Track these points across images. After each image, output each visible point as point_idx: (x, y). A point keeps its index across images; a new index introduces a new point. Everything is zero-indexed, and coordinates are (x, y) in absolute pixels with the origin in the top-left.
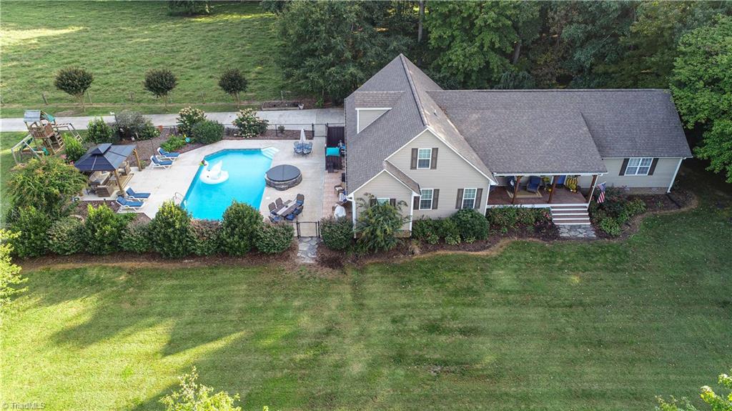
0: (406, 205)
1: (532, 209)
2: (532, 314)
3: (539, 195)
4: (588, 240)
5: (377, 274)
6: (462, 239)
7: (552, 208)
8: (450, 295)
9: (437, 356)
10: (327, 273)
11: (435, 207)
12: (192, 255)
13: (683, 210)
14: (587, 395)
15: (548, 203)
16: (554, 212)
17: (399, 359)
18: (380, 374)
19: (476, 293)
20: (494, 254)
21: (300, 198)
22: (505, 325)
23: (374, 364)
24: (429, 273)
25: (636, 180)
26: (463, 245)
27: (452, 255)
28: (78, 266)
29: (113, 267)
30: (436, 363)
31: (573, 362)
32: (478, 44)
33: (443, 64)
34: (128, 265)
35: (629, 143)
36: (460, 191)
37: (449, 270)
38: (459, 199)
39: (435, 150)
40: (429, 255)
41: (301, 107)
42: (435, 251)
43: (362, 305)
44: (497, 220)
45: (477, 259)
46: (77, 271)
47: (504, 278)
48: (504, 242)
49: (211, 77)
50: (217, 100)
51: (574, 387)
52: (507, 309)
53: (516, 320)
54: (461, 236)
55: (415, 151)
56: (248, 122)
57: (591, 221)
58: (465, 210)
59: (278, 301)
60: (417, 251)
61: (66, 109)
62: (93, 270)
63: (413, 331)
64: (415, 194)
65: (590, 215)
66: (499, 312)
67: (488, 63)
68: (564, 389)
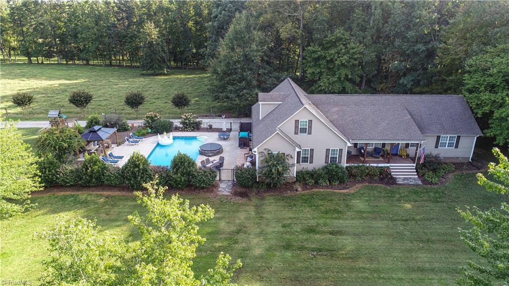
0: (291, 157)
1: (377, 167)
2: (379, 224)
3: (381, 159)
4: (417, 185)
5: (272, 201)
6: (330, 183)
7: (391, 166)
8: (322, 213)
9: (314, 246)
10: (239, 200)
11: (311, 162)
13: (481, 170)
14: (421, 270)
15: (388, 163)
16: (392, 169)
17: (288, 247)
18: (274, 256)
19: (340, 212)
20: (352, 192)
21: (222, 159)
22: (361, 230)
23: (269, 249)
24: (308, 201)
25: (446, 152)
26: (331, 185)
27: (324, 192)
28: (73, 193)
29: (96, 194)
30: (313, 250)
31: (410, 251)
32: (337, 76)
33: (315, 89)
34: (106, 193)
36: (328, 150)
37: (322, 200)
38: (327, 156)
39: (310, 121)
40: (308, 191)
42: (312, 189)
43: (262, 217)
44: (353, 172)
45: (340, 194)
46: (73, 196)
47: (359, 204)
48: (359, 186)
49: (166, 103)
50: (169, 113)
51: (411, 265)
52: (362, 221)
53: (368, 227)
54: (329, 181)
55: (297, 122)
56: (189, 121)
57: (418, 174)
58: (331, 164)
60: (300, 189)
61: (73, 117)
62: (83, 195)
63: (297, 232)
64: (298, 150)
65: (417, 171)
66: (356, 222)
68: (404, 266)
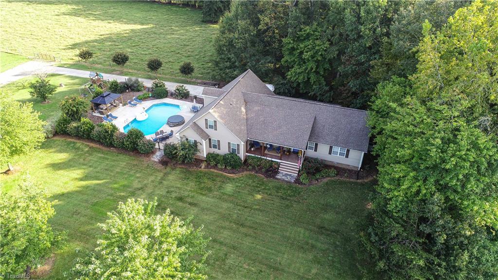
0: (201, 144)
2: (226, 205)
4: (289, 182)
5: (178, 172)
6: (225, 167)
7: (281, 162)
8: (199, 188)
10: (160, 167)
11: (219, 149)
12: (113, 147)
13: (358, 181)
15: (281, 160)
16: (282, 165)
19: (211, 191)
20: (236, 177)
21: (172, 132)
24: (200, 176)
25: (337, 157)
26: (225, 170)
27: (216, 173)
28: (75, 141)
29: (85, 144)
31: (222, 228)
34: (92, 145)
35: (334, 138)
36: (229, 144)
37: (209, 178)
38: (229, 147)
39: (215, 122)
40: (206, 170)
41: (217, 87)
42: (210, 169)
43: (161, 182)
45: (225, 177)
46: (74, 143)
47: (229, 188)
48: (245, 173)
52: (217, 200)
54: (226, 165)
55: (206, 120)
57: (298, 174)
59: (132, 173)
60: (203, 167)
61: (117, 70)
62: (79, 144)
64: (203, 140)
65: (299, 171)
66: (212, 200)
67: (309, 79)
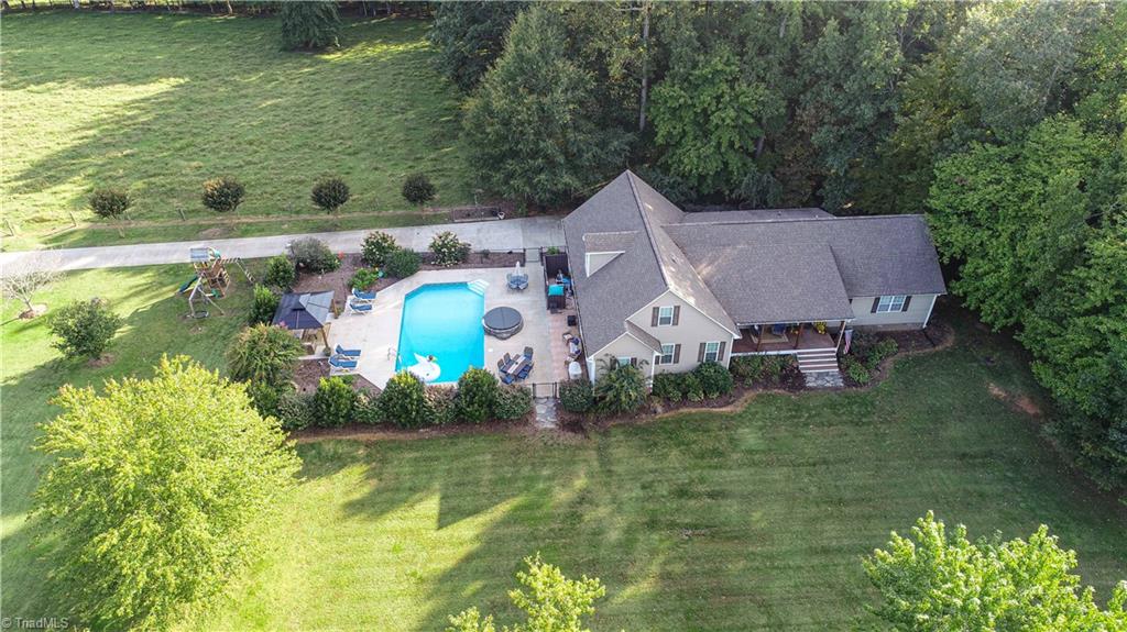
0: (647, 363)
1: (778, 356)
2: (777, 474)
3: (785, 339)
4: (836, 389)
5: (621, 437)
6: (705, 394)
7: (799, 353)
8: (696, 458)
9: (687, 521)
10: (570, 438)
11: (676, 361)
12: (428, 424)
13: (937, 348)
14: (826, 551)
15: (795, 348)
16: (800, 358)
17: (652, 525)
18: (637, 540)
19: (721, 454)
20: (739, 410)
21: (529, 352)
22: (751, 487)
23: (629, 530)
24: (673, 432)
25: (890, 315)
26: (707, 402)
27: (696, 414)
28: (311, 440)
29: (349, 440)
30: (688, 526)
31: (815, 520)
34: (363, 436)
35: (880, 279)
36: (703, 345)
37: (694, 430)
38: (701, 353)
39: (677, 308)
40: (672, 413)
41: (502, 217)
42: (678, 408)
43: (609, 471)
44: (740, 371)
45: (720, 416)
46: (312, 446)
47: (749, 436)
48: (749, 395)
50: (395, 207)
51: (814, 545)
52: (752, 470)
53: (763, 481)
54: (704, 392)
55: (656, 310)
57: (839, 367)
58: (708, 363)
59: (526, 470)
60: (660, 409)
61: (210, 226)
62: (330, 443)
63: (663, 496)
64: (657, 354)
65: (838, 361)
66: (744, 473)
68: (805, 546)
